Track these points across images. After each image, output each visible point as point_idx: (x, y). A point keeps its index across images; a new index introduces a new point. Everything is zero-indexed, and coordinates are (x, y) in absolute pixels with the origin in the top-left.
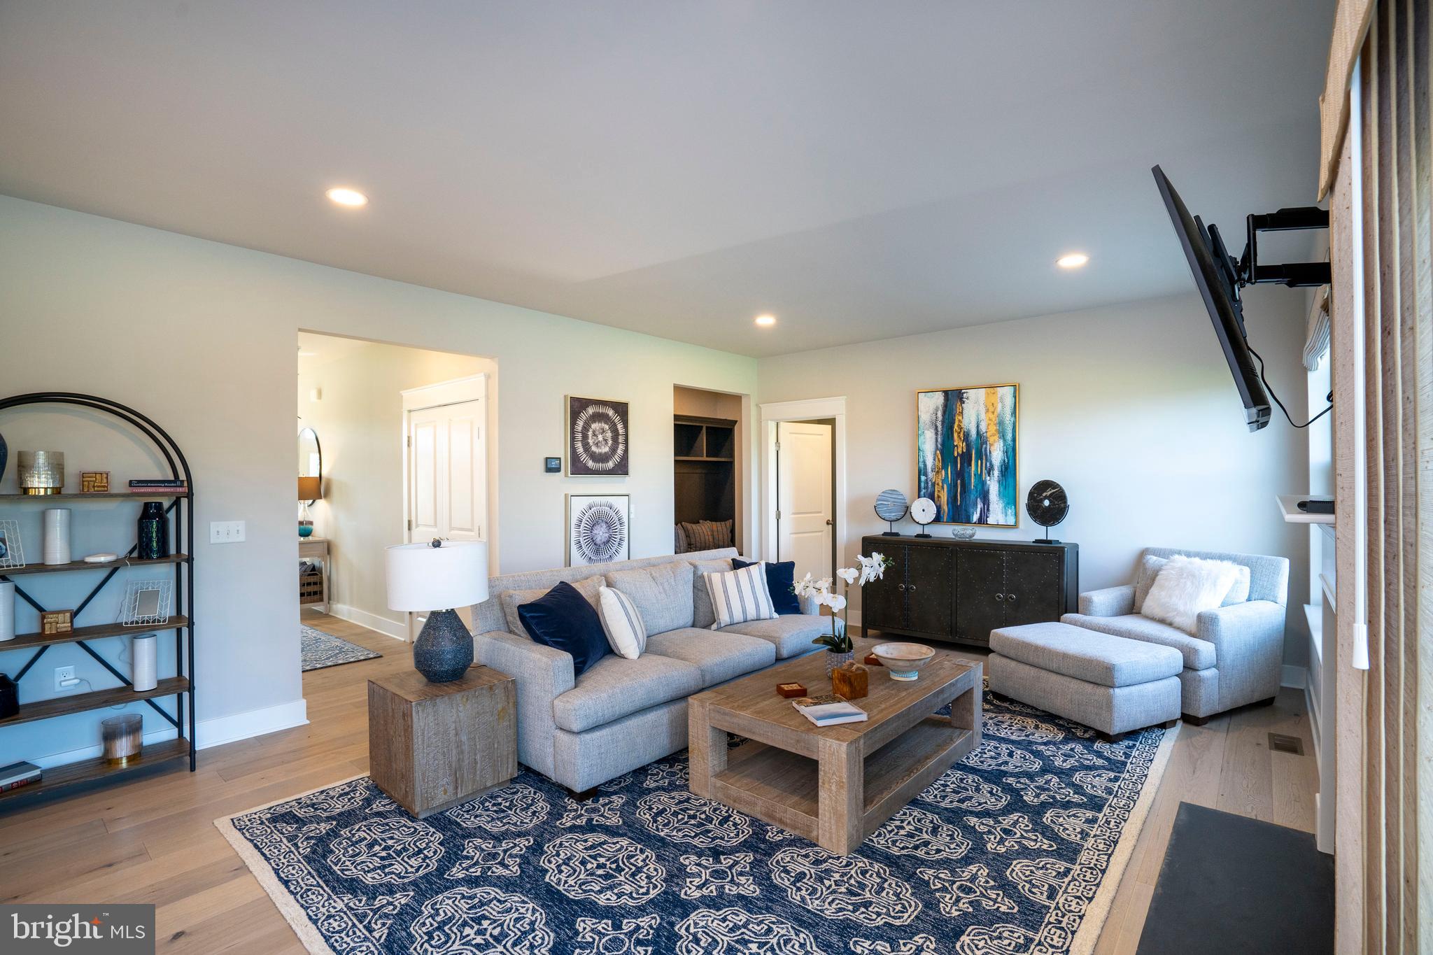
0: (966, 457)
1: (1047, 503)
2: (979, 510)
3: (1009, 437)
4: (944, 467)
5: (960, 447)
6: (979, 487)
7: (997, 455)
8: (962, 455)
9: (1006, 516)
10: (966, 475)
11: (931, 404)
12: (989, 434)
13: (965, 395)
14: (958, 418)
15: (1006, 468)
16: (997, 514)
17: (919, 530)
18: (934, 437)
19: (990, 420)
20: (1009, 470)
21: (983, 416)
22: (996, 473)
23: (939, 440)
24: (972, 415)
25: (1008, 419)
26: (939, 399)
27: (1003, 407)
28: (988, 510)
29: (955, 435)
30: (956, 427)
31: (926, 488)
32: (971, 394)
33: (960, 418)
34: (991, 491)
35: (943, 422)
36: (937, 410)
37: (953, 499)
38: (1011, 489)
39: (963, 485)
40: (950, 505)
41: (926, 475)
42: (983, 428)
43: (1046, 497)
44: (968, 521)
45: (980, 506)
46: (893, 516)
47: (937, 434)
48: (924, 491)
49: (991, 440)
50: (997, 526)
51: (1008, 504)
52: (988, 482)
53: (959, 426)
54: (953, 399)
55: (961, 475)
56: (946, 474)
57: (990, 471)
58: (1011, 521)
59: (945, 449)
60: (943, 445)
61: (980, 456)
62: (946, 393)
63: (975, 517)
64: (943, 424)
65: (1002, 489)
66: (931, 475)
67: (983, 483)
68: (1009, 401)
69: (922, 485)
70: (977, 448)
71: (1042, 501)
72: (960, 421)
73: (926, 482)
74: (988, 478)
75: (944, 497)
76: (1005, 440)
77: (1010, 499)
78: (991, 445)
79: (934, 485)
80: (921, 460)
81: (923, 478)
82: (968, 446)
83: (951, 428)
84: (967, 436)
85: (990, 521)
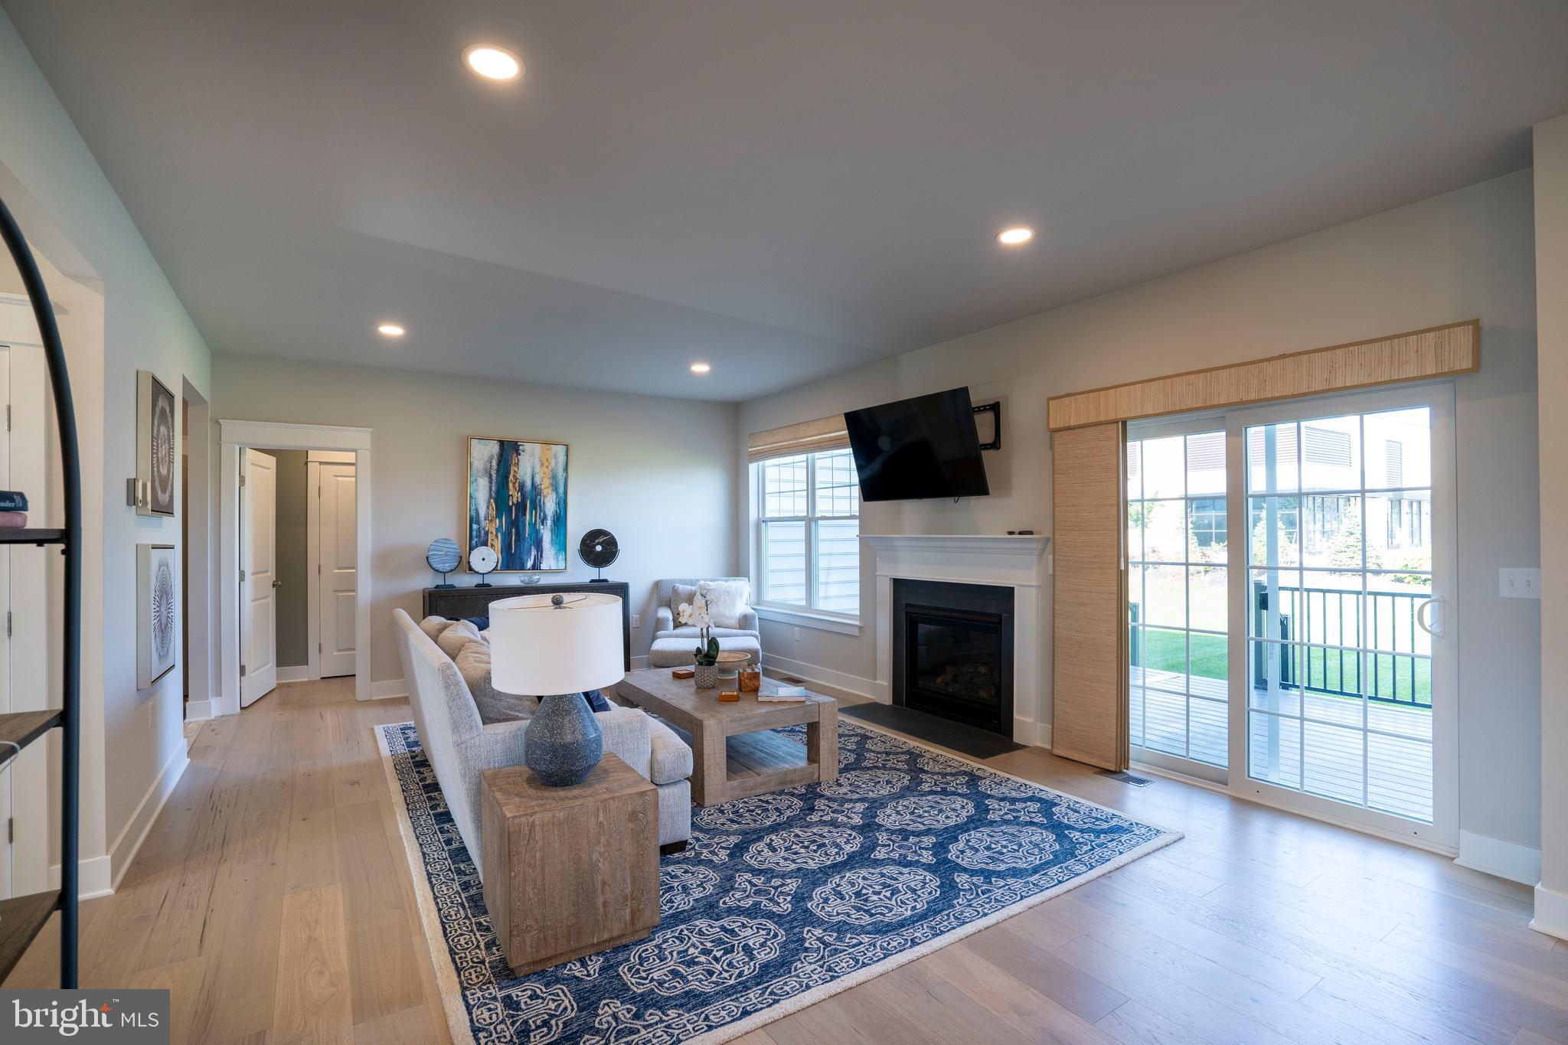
0: (521, 507)
1: (599, 548)
2: (533, 557)
3: (561, 490)
4: (499, 515)
5: (515, 496)
6: (534, 535)
7: (550, 506)
8: (517, 505)
9: (558, 561)
10: (521, 524)
11: (484, 453)
12: (543, 487)
13: (521, 447)
14: (513, 469)
15: (558, 519)
16: (549, 560)
17: (477, 580)
18: (488, 485)
19: (544, 473)
20: (560, 520)
21: (538, 469)
22: (549, 522)
23: (493, 488)
24: (528, 466)
25: (561, 473)
26: (495, 448)
27: (556, 463)
28: (541, 556)
29: (511, 485)
30: (511, 477)
31: (479, 536)
32: (527, 447)
33: (516, 469)
34: (544, 540)
35: (498, 471)
36: (492, 458)
37: (506, 549)
38: (562, 538)
39: (518, 534)
40: (504, 554)
41: (478, 523)
42: (538, 480)
43: (598, 544)
44: (522, 568)
45: (534, 553)
46: (447, 567)
47: (491, 482)
48: (475, 539)
49: (545, 492)
50: (550, 571)
51: (560, 550)
52: (542, 531)
53: (514, 476)
54: (509, 450)
55: (515, 524)
56: (501, 523)
57: (543, 520)
58: (562, 566)
59: (500, 497)
60: (498, 493)
61: (534, 506)
62: (502, 443)
63: (529, 564)
64: (497, 473)
65: (554, 537)
66: (484, 523)
67: (537, 532)
68: (562, 459)
69: (474, 533)
70: (532, 498)
71: (594, 546)
72: (515, 472)
73: (479, 530)
74: (542, 527)
75: (498, 544)
76: (557, 493)
77: (561, 546)
78: (545, 497)
79: (487, 533)
80: (473, 508)
81: (475, 527)
82: (523, 496)
83: (507, 478)
84: (522, 488)
85: (544, 566)
